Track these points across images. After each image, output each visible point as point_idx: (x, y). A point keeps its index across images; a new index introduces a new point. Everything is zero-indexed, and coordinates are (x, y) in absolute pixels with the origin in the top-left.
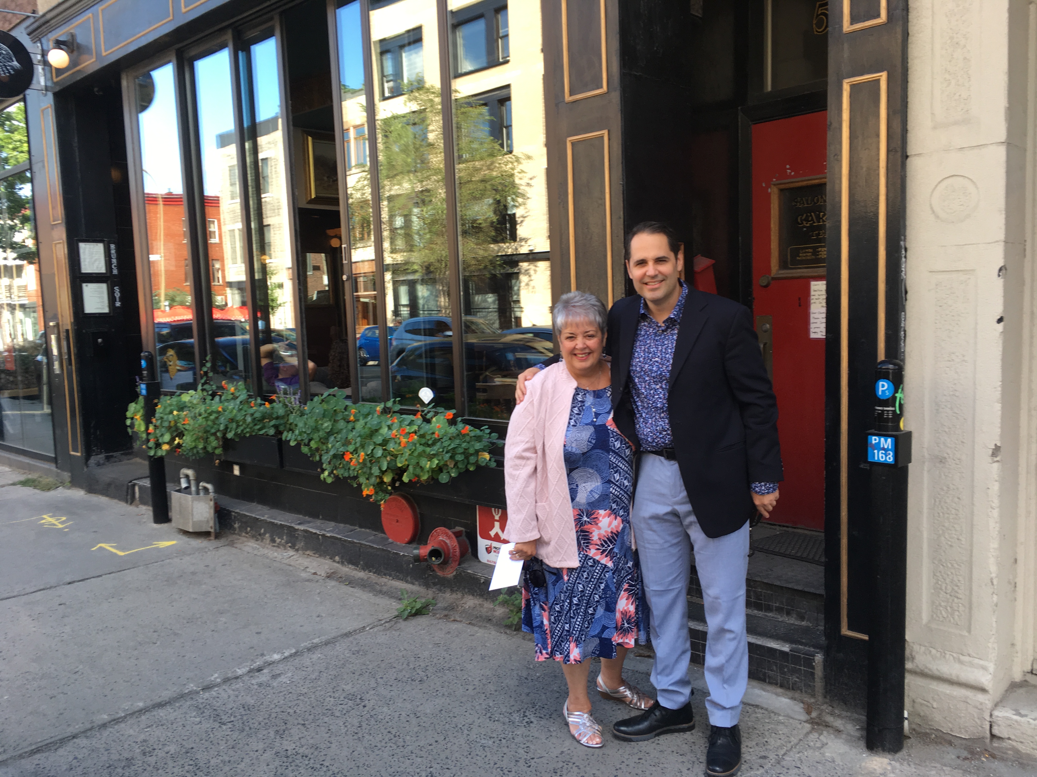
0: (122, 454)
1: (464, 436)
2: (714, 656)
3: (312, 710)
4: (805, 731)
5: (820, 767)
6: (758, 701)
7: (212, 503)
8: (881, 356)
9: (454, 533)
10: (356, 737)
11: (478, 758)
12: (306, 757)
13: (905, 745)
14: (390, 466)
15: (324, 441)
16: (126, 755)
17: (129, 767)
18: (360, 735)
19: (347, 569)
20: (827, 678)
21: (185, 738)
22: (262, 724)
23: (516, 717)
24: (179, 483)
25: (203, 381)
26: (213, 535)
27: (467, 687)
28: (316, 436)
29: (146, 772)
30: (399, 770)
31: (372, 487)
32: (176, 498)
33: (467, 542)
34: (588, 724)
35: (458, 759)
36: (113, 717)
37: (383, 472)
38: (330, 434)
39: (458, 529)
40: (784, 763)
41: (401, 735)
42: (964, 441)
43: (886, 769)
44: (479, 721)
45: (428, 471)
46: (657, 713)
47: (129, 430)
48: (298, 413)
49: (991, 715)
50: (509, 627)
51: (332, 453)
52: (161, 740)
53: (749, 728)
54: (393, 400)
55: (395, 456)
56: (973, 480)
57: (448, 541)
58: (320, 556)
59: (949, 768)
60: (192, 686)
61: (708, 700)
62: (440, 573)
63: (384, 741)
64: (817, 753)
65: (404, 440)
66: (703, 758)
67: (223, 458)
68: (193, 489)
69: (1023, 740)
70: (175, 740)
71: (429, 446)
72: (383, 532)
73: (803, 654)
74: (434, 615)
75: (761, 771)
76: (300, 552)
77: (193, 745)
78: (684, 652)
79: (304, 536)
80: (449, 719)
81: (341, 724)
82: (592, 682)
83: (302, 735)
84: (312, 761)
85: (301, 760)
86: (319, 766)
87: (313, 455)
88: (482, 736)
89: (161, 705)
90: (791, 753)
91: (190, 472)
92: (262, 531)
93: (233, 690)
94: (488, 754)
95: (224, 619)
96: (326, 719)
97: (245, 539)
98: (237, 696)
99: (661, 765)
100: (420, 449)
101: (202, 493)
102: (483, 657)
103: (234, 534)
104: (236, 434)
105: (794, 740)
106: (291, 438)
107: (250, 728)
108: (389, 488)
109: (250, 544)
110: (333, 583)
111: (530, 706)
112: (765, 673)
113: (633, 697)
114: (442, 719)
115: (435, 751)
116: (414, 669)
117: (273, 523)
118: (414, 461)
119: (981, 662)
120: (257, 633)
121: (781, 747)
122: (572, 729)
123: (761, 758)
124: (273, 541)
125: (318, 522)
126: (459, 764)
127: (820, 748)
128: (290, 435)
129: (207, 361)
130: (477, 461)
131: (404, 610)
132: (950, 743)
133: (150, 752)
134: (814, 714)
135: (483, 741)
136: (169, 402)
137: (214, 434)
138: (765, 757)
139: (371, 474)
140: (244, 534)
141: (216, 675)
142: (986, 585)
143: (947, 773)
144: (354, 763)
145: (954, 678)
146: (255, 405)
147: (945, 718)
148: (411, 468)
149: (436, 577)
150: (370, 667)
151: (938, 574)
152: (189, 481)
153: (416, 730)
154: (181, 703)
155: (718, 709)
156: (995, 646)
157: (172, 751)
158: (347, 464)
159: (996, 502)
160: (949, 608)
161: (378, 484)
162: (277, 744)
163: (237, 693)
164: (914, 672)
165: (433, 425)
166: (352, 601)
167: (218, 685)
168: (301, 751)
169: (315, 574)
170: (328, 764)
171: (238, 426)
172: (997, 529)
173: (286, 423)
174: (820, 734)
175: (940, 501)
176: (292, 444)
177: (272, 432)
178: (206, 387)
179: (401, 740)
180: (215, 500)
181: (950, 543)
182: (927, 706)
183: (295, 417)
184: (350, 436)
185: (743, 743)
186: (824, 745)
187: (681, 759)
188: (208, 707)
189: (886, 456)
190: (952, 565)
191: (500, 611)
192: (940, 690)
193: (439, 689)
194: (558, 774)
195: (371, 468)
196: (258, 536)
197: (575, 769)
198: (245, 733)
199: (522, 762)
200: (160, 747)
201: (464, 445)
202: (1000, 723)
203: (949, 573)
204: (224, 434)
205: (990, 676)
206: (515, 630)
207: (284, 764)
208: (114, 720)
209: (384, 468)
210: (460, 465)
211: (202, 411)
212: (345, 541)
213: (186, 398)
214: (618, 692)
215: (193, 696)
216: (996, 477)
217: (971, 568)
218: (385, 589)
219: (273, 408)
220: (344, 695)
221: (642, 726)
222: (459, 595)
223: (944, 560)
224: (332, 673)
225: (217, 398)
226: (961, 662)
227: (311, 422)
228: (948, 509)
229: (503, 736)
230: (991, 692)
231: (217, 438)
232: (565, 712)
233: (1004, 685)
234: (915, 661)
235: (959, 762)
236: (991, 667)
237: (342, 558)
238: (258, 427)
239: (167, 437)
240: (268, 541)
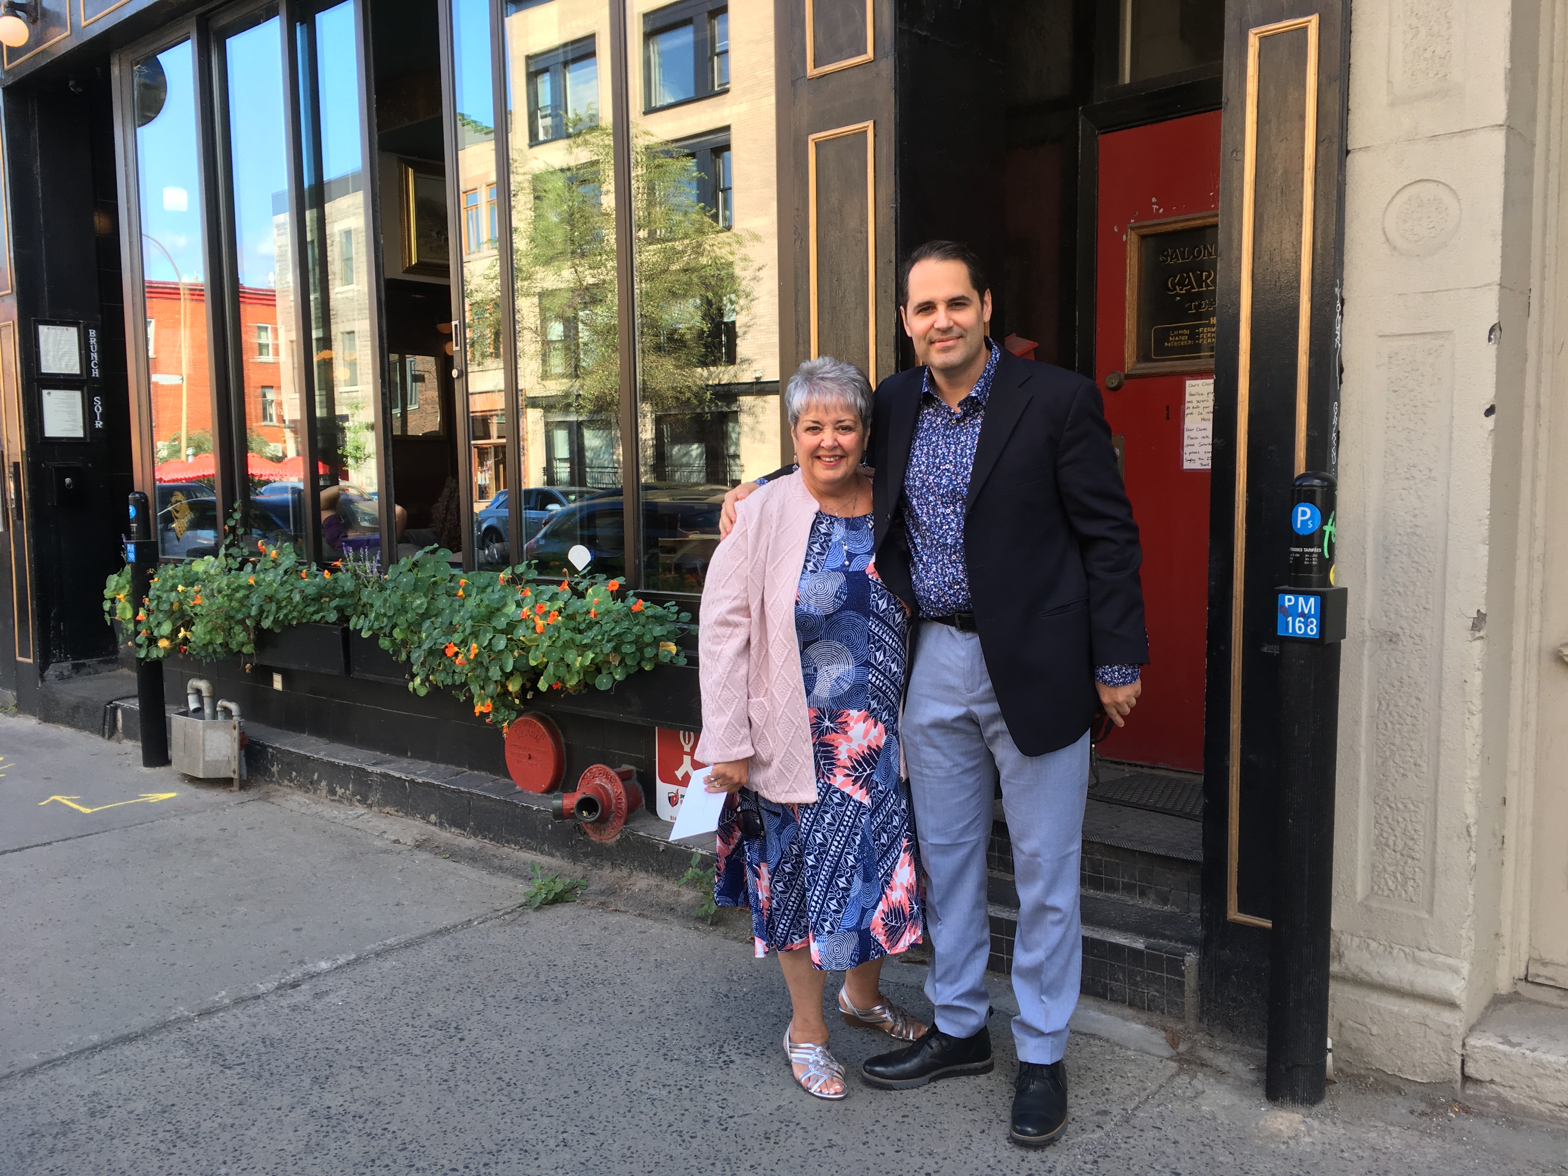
0: (99, 662)
1: (636, 615)
2: (1027, 949)
3: (375, 1046)
4: (1168, 1073)
5: (1193, 1127)
6: (1095, 1028)
7: (236, 733)
8: (1300, 466)
9: (619, 774)
10: (444, 1087)
11: (643, 1116)
12: (361, 1117)
13: (1327, 1093)
14: (518, 665)
15: (414, 627)
16: (62, 1115)
17: (64, 1134)
18: (452, 1084)
19: (449, 835)
20: (1203, 990)
21: (163, 1089)
22: (292, 1067)
23: (707, 1054)
24: (187, 704)
25: (228, 541)
26: (236, 784)
27: (630, 1009)
28: (401, 620)
29: (91, 1142)
30: (511, 1136)
31: (489, 701)
32: (177, 723)
33: (640, 787)
34: (822, 1063)
35: (610, 1119)
36: (46, 1058)
37: (508, 676)
38: (425, 616)
39: (626, 767)
40: (1135, 1121)
41: (519, 1083)
42: (1427, 606)
43: (1297, 1129)
44: (647, 1060)
45: (578, 672)
46: (934, 1044)
47: (107, 617)
48: (376, 586)
49: (1464, 1045)
50: (702, 919)
51: (426, 646)
52: (123, 1092)
53: (1079, 1068)
54: (525, 562)
55: (526, 649)
56: (1441, 669)
57: (608, 787)
58: (406, 814)
59: (1397, 1129)
60: (182, 1010)
61: (1015, 1021)
62: (595, 838)
63: (490, 1093)
64: (1188, 1106)
65: (540, 623)
66: (1006, 1115)
67: (255, 661)
68: (207, 711)
69: (1515, 1085)
70: (145, 1092)
71: (580, 632)
72: (507, 775)
73: (1166, 952)
74: (584, 902)
75: (1099, 1133)
76: (375, 809)
77: (175, 1100)
78: (979, 946)
79: (382, 784)
80: (598, 1058)
81: (422, 1066)
82: (829, 999)
83: (358, 1084)
84: (369, 1124)
85: (352, 1123)
86: (380, 1131)
87: (397, 652)
88: (651, 1083)
89: (128, 1039)
90: (1147, 1107)
91: (203, 685)
92: (316, 776)
93: (250, 1016)
94: (660, 1110)
95: (243, 909)
96: (398, 1060)
97: (288, 790)
98: (255, 1026)
99: (938, 1126)
100: (567, 635)
101: (220, 717)
102: (658, 965)
103: (271, 781)
104: (276, 621)
105: (1152, 1087)
106: (362, 625)
107: (272, 1074)
108: (517, 701)
109: (295, 797)
110: (425, 856)
111: (731, 1037)
112: (1106, 984)
113: (895, 1021)
114: (587, 1058)
115: (573, 1107)
116: (547, 982)
117: (332, 763)
118: (556, 656)
119: (1450, 961)
120: (296, 930)
121: (1131, 1097)
122: (795, 1069)
123: (1098, 1113)
124: (332, 792)
125: (405, 762)
126: (610, 1126)
127: (1192, 1099)
128: (361, 621)
129: (235, 510)
130: (657, 655)
131: (536, 894)
132: (1399, 1091)
133: (102, 1111)
134: (1182, 1048)
135: (652, 1091)
136: (171, 572)
137: (242, 622)
138: (1105, 1113)
139: (487, 679)
140: (286, 782)
141: (223, 993)
142: (1459, 838)
143: (1394, 1135)
144: (438, 1126)
145: (1408, 987)
146: (307, 576)
147: (1390, 1051)
148: (551, 668)
149: (588, 843)
150: (476, 980)
151: (1383, 821)
152: (201, 699)
153: (543, 1074)
154: (161, 1036)
155: (1031, 1036)
156: (1472, 934)
157: (140, 1110)
158: (450, 666)
159: (1477, 704)
160: (1398, 875)
161: (498, 695)
162: (314, 1098)
163: (255, 1020)
164: (1343, 979)
165: (588, 599)
166: (453, 881)
167: (225, 1008)
168: (353, 1108)
169: (397, 841)
170: (395, 1129)
171: (279, 608)
172: (1478, 746)
173: (357, 604)
174: (1195, 1077)
175: (1388, 705)
176: (365, 634)
177: (333, 617)
178: (234, 551)
179: (518, 1090)
180: (240, 727)
181: (1402, 771)
182: (1362, 1032)
183: (371, 593)
184: (456, 620)
185: (1069, 1090)
186: (1198, 1094)
187: (970, 1116)
188: (205, 1041)
189: (1306, 626)
190: (1405, 807)
191: (689, 896)
192: (1383, 1005)
193: (586, 1012)
194: (772, 1141)
195: (487, 669)
196: (308, 785)
197: (799, 1132)
198: (263, 1081)
199: (713, 1122)
200: (121, 1103)
201: (636, 629)
202: (1477, 1056)
203: (1401, 819)
204: (258, 623)
205: (1463, 982)
206: (712, 924)
207: (324, 1129)
208: (49, 1062)
209: (508, 670)
210: (629, 662)
211: (224, 584)
212: (446, 789)
213: (199, 566)
214: (872, 1014)
215: (183, 1026)
216: (1477, 662)
217: (1436, 810)
218: (507, 864)
219: (336, 580)
220: (430, 1022)
221: (907, 1066)
222: (625, 872)
223: (1392, 799)
224: (412, 989)
225: (249, 567)
226: (1416, 961)
227: (395, 599)
228: (1400, 716)
229: (684, 1083)
230: (1464, 1007)
231: (246, 628)
232: (787, 1043)
233: (1484, 1000)
234: (1346, 960)
235: (1413, 1118)
236: (1465, 968)
237: (440, 817)
238: (311, 609)
239: (166, 628)
240: (324, 793)
